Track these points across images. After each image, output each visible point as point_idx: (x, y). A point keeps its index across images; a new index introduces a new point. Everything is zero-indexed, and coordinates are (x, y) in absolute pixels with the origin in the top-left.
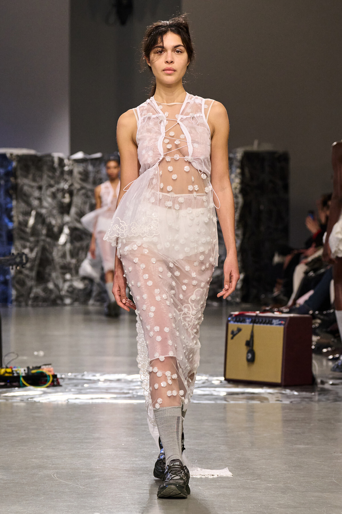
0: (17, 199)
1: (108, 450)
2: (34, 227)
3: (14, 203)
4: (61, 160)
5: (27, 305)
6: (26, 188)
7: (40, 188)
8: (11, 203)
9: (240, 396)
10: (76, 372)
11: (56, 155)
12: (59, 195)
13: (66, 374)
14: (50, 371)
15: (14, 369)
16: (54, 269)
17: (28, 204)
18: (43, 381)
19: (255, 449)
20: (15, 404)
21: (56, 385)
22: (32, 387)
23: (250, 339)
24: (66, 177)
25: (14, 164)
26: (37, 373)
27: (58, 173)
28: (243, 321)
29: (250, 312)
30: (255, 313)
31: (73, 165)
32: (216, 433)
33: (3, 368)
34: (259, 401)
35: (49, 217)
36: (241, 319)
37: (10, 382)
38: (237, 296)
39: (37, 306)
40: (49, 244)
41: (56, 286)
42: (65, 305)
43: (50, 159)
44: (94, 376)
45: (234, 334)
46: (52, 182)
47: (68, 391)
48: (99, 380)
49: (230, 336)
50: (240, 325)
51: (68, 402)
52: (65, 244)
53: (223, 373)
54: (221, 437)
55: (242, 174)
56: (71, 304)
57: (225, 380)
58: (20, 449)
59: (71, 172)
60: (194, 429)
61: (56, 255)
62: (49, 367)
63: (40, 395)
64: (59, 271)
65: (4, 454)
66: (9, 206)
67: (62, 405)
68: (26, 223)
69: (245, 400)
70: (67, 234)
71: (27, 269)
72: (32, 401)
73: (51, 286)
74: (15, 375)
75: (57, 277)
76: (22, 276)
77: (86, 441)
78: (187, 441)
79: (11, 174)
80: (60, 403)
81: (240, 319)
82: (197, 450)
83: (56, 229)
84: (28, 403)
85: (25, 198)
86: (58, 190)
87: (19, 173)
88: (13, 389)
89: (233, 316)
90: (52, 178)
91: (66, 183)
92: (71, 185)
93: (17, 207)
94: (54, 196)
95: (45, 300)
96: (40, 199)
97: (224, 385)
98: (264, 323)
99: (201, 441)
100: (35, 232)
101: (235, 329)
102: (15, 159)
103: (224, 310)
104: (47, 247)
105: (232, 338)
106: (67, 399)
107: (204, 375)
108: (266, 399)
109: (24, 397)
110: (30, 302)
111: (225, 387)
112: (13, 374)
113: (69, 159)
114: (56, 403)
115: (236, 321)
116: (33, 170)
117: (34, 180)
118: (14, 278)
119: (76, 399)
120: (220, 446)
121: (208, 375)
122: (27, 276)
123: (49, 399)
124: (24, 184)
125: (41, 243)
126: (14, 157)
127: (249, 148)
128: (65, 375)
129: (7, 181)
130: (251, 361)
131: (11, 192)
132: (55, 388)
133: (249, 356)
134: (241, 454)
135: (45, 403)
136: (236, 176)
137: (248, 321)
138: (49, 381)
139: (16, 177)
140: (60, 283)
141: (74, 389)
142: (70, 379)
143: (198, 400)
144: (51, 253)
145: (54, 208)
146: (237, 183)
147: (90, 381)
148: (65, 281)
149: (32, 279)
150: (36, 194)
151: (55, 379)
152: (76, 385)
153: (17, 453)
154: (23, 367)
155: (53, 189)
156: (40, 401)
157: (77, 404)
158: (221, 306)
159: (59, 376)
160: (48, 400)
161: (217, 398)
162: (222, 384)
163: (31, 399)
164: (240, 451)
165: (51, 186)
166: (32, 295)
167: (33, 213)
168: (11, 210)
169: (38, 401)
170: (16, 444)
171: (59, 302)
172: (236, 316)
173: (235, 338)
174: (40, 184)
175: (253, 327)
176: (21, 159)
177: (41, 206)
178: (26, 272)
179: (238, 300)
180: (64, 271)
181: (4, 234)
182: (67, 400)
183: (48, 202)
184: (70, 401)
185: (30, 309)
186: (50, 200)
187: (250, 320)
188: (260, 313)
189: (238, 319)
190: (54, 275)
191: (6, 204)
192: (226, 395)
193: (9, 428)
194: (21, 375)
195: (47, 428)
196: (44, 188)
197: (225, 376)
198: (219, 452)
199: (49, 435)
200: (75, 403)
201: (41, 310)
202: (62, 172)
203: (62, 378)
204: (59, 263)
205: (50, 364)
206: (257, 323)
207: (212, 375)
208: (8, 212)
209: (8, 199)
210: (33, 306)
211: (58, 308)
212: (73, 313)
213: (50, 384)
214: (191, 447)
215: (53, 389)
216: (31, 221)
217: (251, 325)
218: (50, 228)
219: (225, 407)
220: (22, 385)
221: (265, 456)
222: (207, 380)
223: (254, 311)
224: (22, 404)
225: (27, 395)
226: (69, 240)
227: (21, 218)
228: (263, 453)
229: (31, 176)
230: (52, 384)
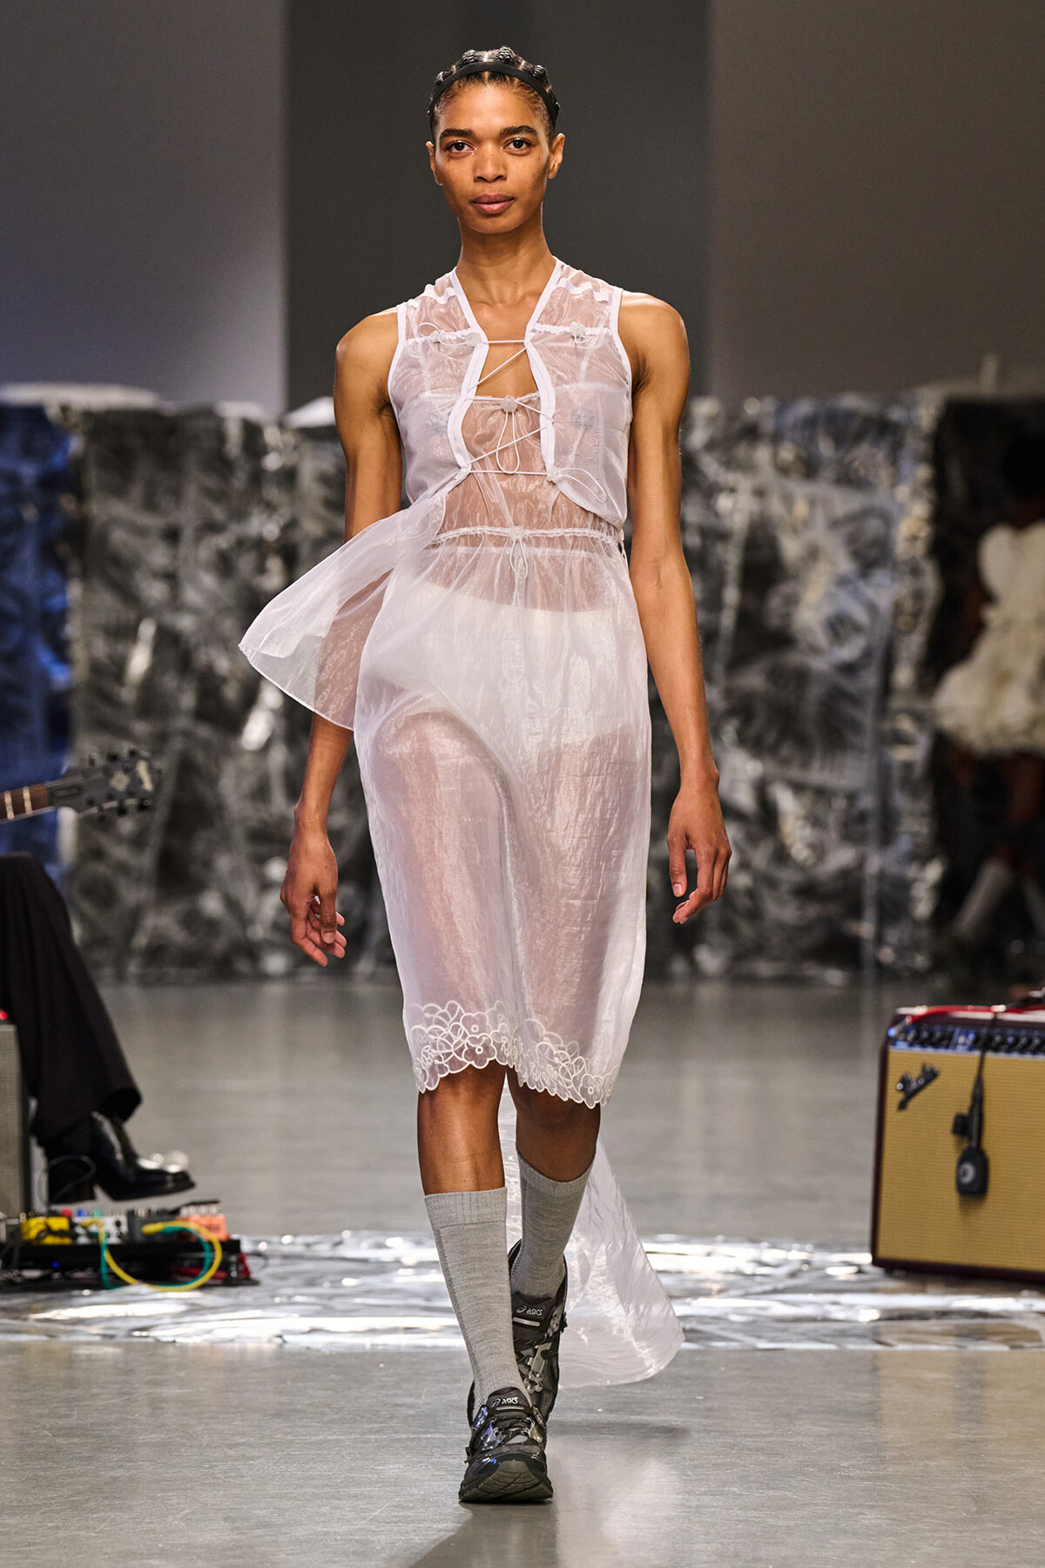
0: (85, 576)
1: (435, 1526)
2: (149, 682)
3: (75, 591)
4: (252, 431)
5: (120, 977)
6: (118, 536)
7: (172, 536)
8: (63, 591)
9: (934, 1325)
10: (311, 1233)
11: (234, 411)
12: (245, 563)
13: (275, 1239)
14: (210, 1228)
15: (77, 1220)
16: (226, 841)
17: (128, 595)
18: (187, 1264)
19: (989, 1525)
20: (83, 1351)
21: (237, 1278)
22: (144, 1289)
23: (971, 1109)
24: (272, 493)
25: (76, 445)
26: (162, 1233)
27: (239, 481)
28: (946, 1041)
29: (969, 1007)
30: (989, 1011)
31: (296, 448)
32: (846, 1464)
33: (37, 1215)
34: (1004, 1342)
35: (207, 644)
36: (938, 1035)
37: (64, 1269)
38: (915, 946)
39: (161, 981)
40: (206, 746)
41: (232, 905)
42: (263, 977)
43: (211, 424)
44: (381, 1246)
45: (910, 1092)
46: (219, 513)
47: (281, 1304)
48: (398, 1263)
49: (894, 1097)
50: (931, 1055)
51: (285, 1342)
52: (266, 747)
53: (867, 1238)
54: (863, 1479)
55: (939, 485)
56: (290, 975)
57: (876, 1262)
58: (103, 1520)
59: (288, 477)
60: (759, 1450)
61: (232, 787)
62: (209, 1213)
63: (177, 1318)
64: (243, 847)
65: (43, 1539)
66: (56, 602)
67: (260, 1354)
68: (118, 668)
69: (952, 1340)
70: (273, 711)
71: (120, 840)
72: (147, 1337)
73: (212, 904)
74: (83, 1240)
75: (236, 873)
76: (101, 869)
77: (357, 1490)
78: (734, 1492)
79: (65, 481)
80: (251, 1346)
81: (930, 1033)
82: (772, 1526)
83: (231, 693)
84: (128, 1348)
85: (115, 574)
86: (241, 543)
87: (93, 477)
88: (76, 1292)
89: (908, 1021)
90: (218, 496)
91: (270, 517)
92: (291, 525)
93: (85, 608)
94: (224, 565)
95: (189, 959)
96: (171, 578)
97: (873, 1280)
98: (1023, 1051)
99: (788, 1493)
100: (151, 700)
101: (915, 1073)
102: (76, 426)
103: (868, 997)
104: (200, 756)
105: (903, 1106)
106: (278, 1333)
107: (796, 1245)
108: (1033, 1336)
109: (117, 1324)
110: (133, 967)
111: (874, 1291)
112: (75, 1236)
113: (281, 426)
114: (236, 1346)
115: (919, 1041)
116: (144, 469)
117: (150, 505)
118: (72, 874)
119: (313, 1331)
120: (858, 1514)
121: (809, 1247)
122: (123, 868)
123: (209, 1332)
124: (115, 521)
125: (177, 744)
126: (74, 419)
127: (963, 388)
128: (269, 1243)
129: (47, 510)
130: (974, 1191)
131: (63, 549)
132: (233, 1291)
133: (965, 1173)
134: (937, 1543)
135: (197, 1348)
136: (915, 493)
137: (962, 1039)
138: (211, 1264)
139: (81, 495)
140: (247, 894)
141: (302, 1295)
142: (286, 1257)
143: (772, 1340)
144: (213, 781)
145: (224, 611)
146: (920, 519)
147: (364, 1266)
148: (265, 886)
149: (139, 879)
150: (159, 557)
151: (233, 1258)
152: (312, 1282)
153: (94, 1535)
154: (112, 1215)
155: (222, 541)
156: (177, 1340)
157: (318, 1351)
158: (855, 983)
159: (246, 1247)
160: (207, 1337)
161: (845, 1332)
162: (862, 1277)
163: (144, 1334)
164: (936, 1531)
165: (212, 528)
166: (141, 941)
167: (147, 630)
168: (61, 616)
169: (171, 1339)
170: (88, 1500)
171: (243, 965)
172: (918, 1020)
173: (913, 1104)
174: (171, 519)
175: (982, 1061)
176: (101, 424)
177: (175, 602)
178: (120, 852)
179: (920, 961)
180: (263, 849)
181: (35, 707)
182: (280, 1337)
183: (202, 588)
184: (286, 1338)
185: (133, 992)
186: (208, 580)
187: (972, 1037)
188: (1006, 1011)
189: (925, 1034)
190: (224, 863)
191: (45, 596)
192: (879, 1320)
193: (60, 1441)
194: (103, 1240)
195: (205, 1440)
196: (188, 534)
197: (874, 1250)
198: (855, 1533)
199: (212, 1467)
200: (308, 1348)
201: (173, 997)
202: (258, 477)
203: (258, 1254)
204: (243, 820)
205: (215, 1202)
206: (996, 1050)
207: (823, 1246)
208: (51, 626)
209: (52, 579)
210: (144, 981)
211: (237, 990)
212: (294, 1009)
213: (213, 1278)
214: (751, 1513)
215: (226, 1295)
216: (139, 661)
217: (976, 1054)
218: (209, 685)
219: (873, 1365)
220: (105, 1278)
221: (1029, 1549)
222: (807, 1262)
223: (987, 1003)
224: (109, 1351)
225: (126, 1317)
226: (281, 730)
227: (101, 648)
228: (1023, 1541)
229: (137, 491)
230: (222, 1275)
